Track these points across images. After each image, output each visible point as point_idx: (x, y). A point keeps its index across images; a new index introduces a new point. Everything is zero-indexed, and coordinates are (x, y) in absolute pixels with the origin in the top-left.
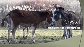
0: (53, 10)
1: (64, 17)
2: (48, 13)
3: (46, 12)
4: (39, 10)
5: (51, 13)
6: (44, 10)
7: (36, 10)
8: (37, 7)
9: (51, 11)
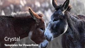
0: (43, 12)
1: (72, 30)
2: (34, 20)
3: (28, 17)
4: (13, 14)
5: (41, 20)
6: (23, 13)
7: (5, 13)
8: (6, 7)
9: (40, 16)
